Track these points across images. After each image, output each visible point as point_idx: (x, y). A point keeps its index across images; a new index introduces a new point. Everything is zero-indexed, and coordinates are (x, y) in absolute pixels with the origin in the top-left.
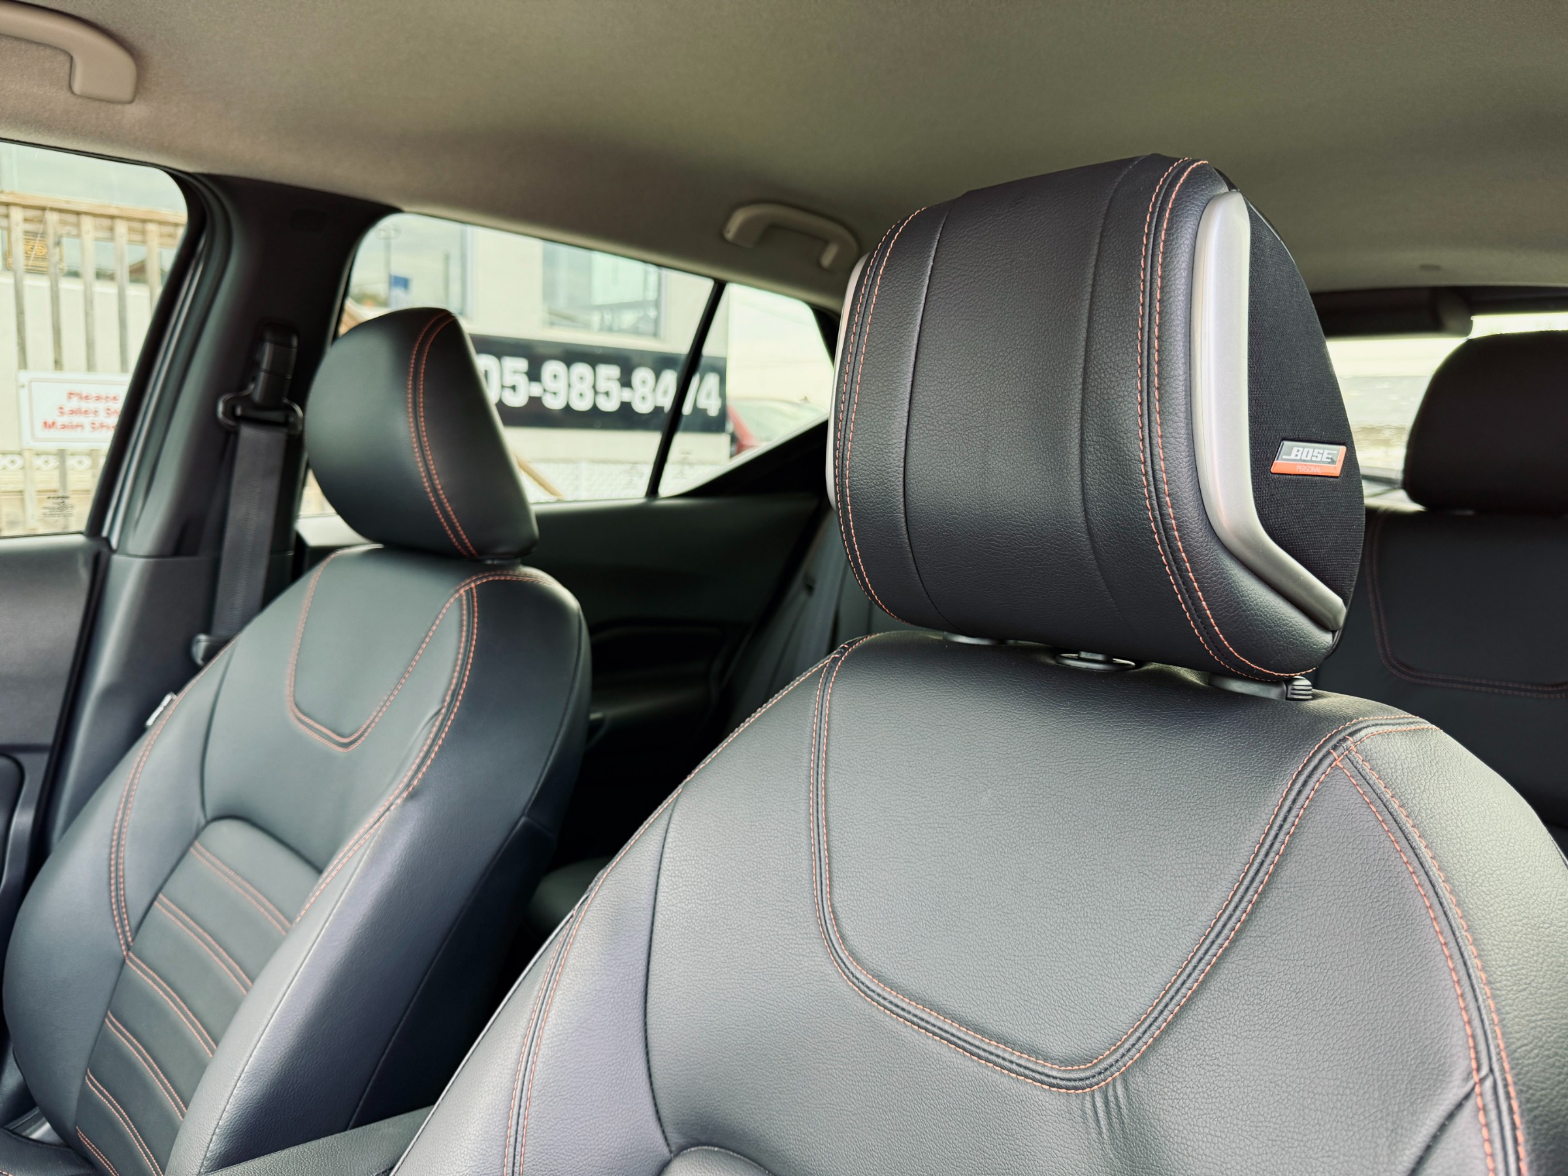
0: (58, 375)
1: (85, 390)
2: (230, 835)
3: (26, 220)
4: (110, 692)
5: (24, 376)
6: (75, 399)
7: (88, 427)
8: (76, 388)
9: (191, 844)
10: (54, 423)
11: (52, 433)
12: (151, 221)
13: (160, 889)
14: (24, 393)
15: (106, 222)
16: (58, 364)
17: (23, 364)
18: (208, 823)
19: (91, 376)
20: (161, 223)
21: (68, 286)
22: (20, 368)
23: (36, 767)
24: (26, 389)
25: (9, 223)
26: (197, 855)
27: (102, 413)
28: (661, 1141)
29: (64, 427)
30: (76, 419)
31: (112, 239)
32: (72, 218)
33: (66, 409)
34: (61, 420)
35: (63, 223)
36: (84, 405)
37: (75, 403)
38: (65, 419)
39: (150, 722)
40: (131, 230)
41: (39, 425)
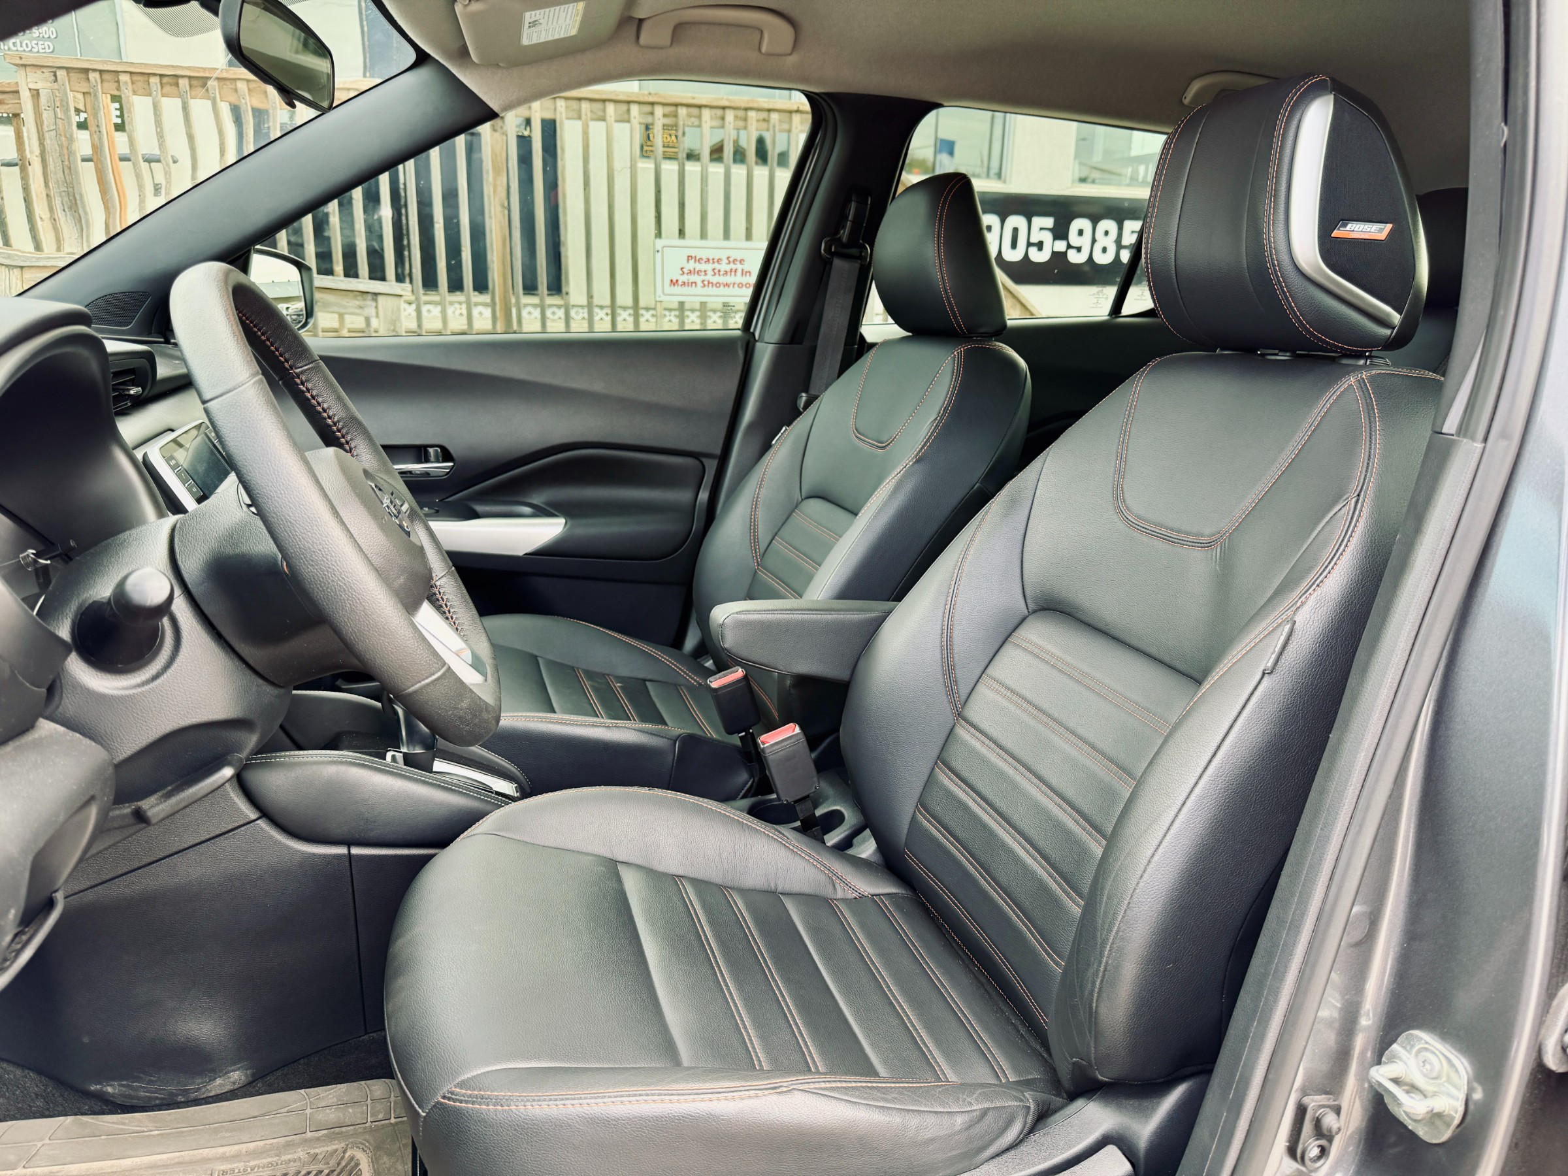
0: (681, 242)
1: (699, 254)
2: (815, 505)
3: (665, 116)
4: (751, 426)
5: (659, 243)
6: (692, 262)
7: (700, 284)
8: (693, 252)
9: (793, 511)
10: (677, 281)
11: (677, 290)
12: (751, 109)
13: (776, 535)
14: (658, 256)
15: (719, 112)
16: (681, 233)
17: (659, 234)
18: (802, 500)
19: (703, 243)
20: (758, 110)
21: (692, 168)
22: (656, 237)
23: (711, 466)
24: (660, 253)
25: (654, 120)
26: (797, 517)
27: (710, 272)
28: (1024, 606)
29: (684, 284)
30: (693, 278)
31: (723, 127)
32: (695, 111)
33: (686, 271)
35: (689, 116)
36: (698, 266)
37: (691, 265)
38: (684, 278)
39: (773, 442)
40: (736, 117)
41: (667, 282)
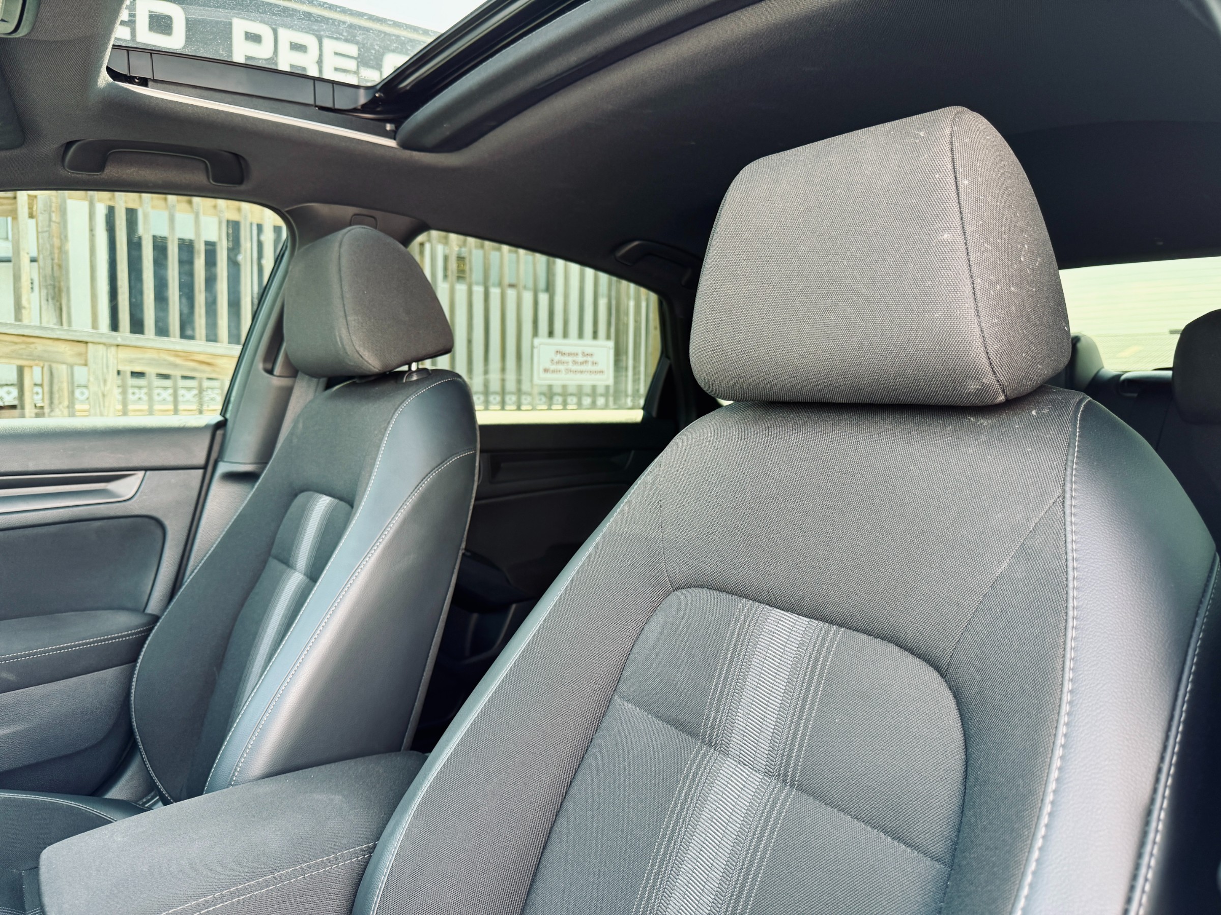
0: (551, 341)
1: (563, 349)
5: (535, 341)
7: (563, 371)
8: (559, 348)
10: (548, 369)
11: (549, 375)
16: (551, 334)
17: (535, 334)
19: (564, 341)
22: (533, 336)
24: (536, 348)
27: (571, 363)
29: (553, 371)
30: (560, 367)
33: (555, 361)
34: (553, 367)
36: (563, 358)
